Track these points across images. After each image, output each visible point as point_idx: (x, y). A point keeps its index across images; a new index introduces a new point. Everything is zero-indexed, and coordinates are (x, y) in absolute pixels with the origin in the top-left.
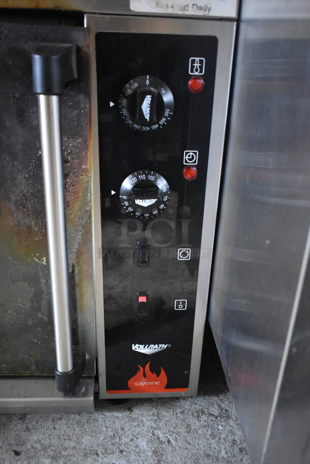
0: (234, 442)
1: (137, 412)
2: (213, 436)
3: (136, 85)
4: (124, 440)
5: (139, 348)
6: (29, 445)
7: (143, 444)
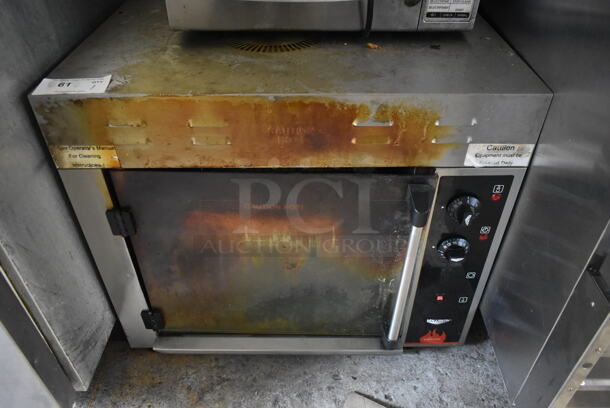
0: (488, 376)
1: (423, 355)
2: (474, 371)
3: (461, 203)
4: (418, 372)
5: (431, 321)
6: (360, 373)
7: (430, 375)
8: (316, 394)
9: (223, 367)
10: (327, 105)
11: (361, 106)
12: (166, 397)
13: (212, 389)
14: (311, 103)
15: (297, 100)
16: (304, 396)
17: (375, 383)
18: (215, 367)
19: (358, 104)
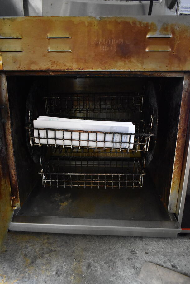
6: (150, 250)
8: (119, 263)
9: (51, 243)
10: (131, 23)
11: (152, 24)
12: (8, 260)
13: (42, 257)
14: (121, 22)
15: (113, 20)
16: (110, 263)
17: (162, 257)
18: (46, 243)
19: (150, 23)
